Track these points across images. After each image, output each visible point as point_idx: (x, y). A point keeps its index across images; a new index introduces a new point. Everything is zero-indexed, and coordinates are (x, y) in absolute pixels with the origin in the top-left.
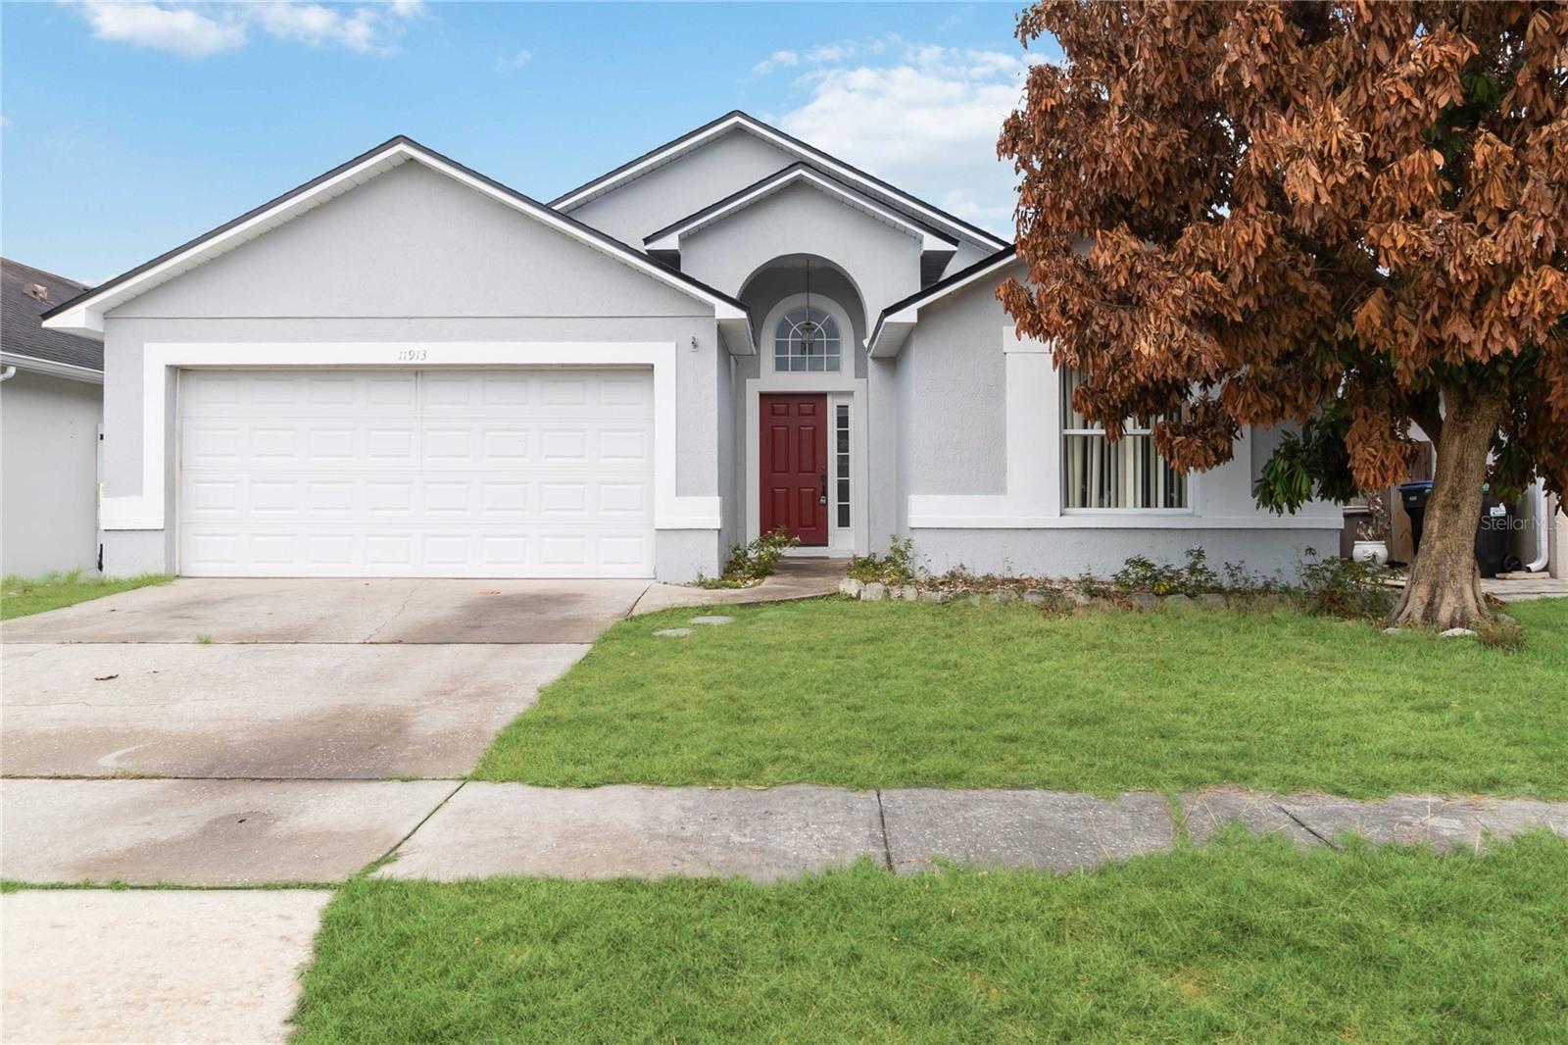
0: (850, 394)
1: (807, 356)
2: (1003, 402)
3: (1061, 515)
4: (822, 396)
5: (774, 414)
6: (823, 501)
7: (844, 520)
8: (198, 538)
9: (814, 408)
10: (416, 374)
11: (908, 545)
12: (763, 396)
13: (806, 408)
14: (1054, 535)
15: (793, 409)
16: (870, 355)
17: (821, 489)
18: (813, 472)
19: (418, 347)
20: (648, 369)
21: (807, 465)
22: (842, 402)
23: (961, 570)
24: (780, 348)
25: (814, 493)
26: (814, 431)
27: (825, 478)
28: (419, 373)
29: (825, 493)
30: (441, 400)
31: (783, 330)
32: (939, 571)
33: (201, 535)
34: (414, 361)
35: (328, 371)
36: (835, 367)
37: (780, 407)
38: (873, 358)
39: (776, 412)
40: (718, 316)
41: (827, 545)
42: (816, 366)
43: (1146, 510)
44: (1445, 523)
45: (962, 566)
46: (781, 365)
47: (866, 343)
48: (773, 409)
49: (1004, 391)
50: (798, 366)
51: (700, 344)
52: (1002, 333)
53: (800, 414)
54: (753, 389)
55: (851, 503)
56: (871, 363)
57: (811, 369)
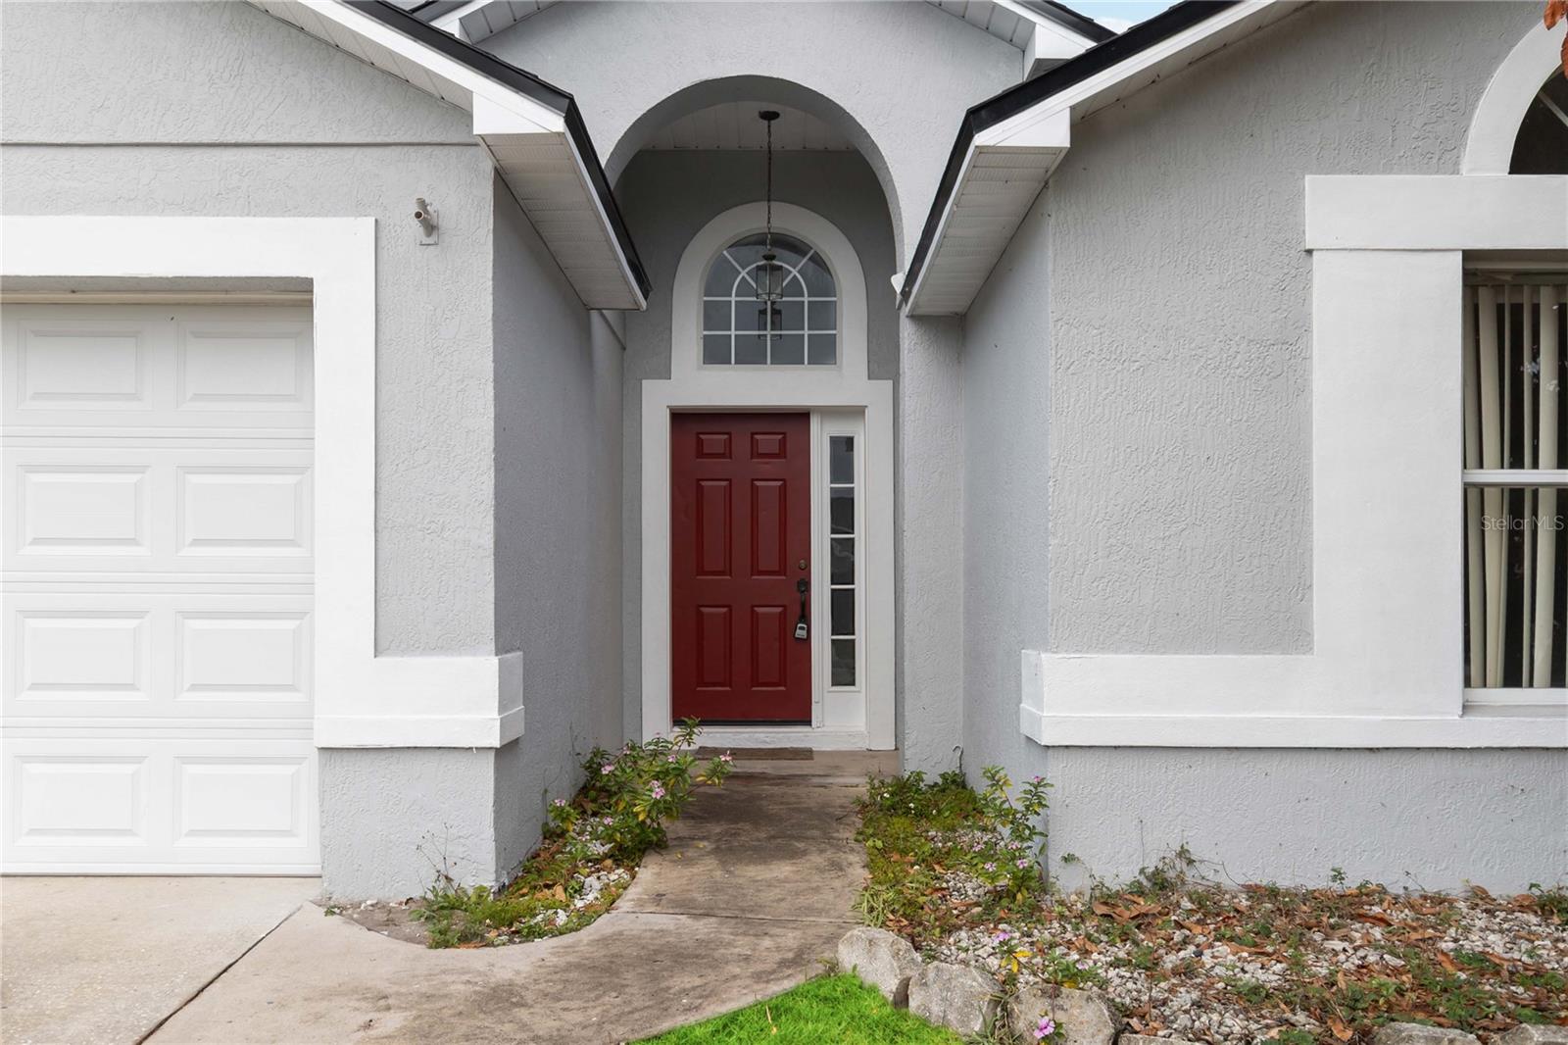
0: (857, 412)
1: (769, 333)
2: (1302, 389)
3: (1466, 708)
4: (800, 417)
5: (700, 453)
6: (800, 633)
7: (844, 671)
9: (783, 443)
11: (1036, 798)
12: (682, 420)
13: (768, 442)
14: (1444, 766)
15: (741, 446)
16: (906, 310)
17: (797, 609)
18: (782, 571)
20: (297, 296)
21: (769, 559)
22: (842, 429)
23: (1180, 864)
24: (713, 316)
25: (783, 616)
26: (783, 490)
27: (805, 585)
29: (805, 616)
31: (717, 280)
32: (1120, 871)
36: (824, 352)
37: (715, 441)
38: (912, 317)
39: (706, 450)
40: (483, 125)
41: (809, 723)
42: (787, 354)
45: (1183, 853)
46: (715, 353)
47: (898, 281)
48: (700, 443)
49: (1308, 358)
50: (751, 354)
51: (444, 224)
52: (1301, 194)
53: (755, 454)
54: (657, 403)
55: (860, 637)
56: (908, 332)
57: (776, 361)
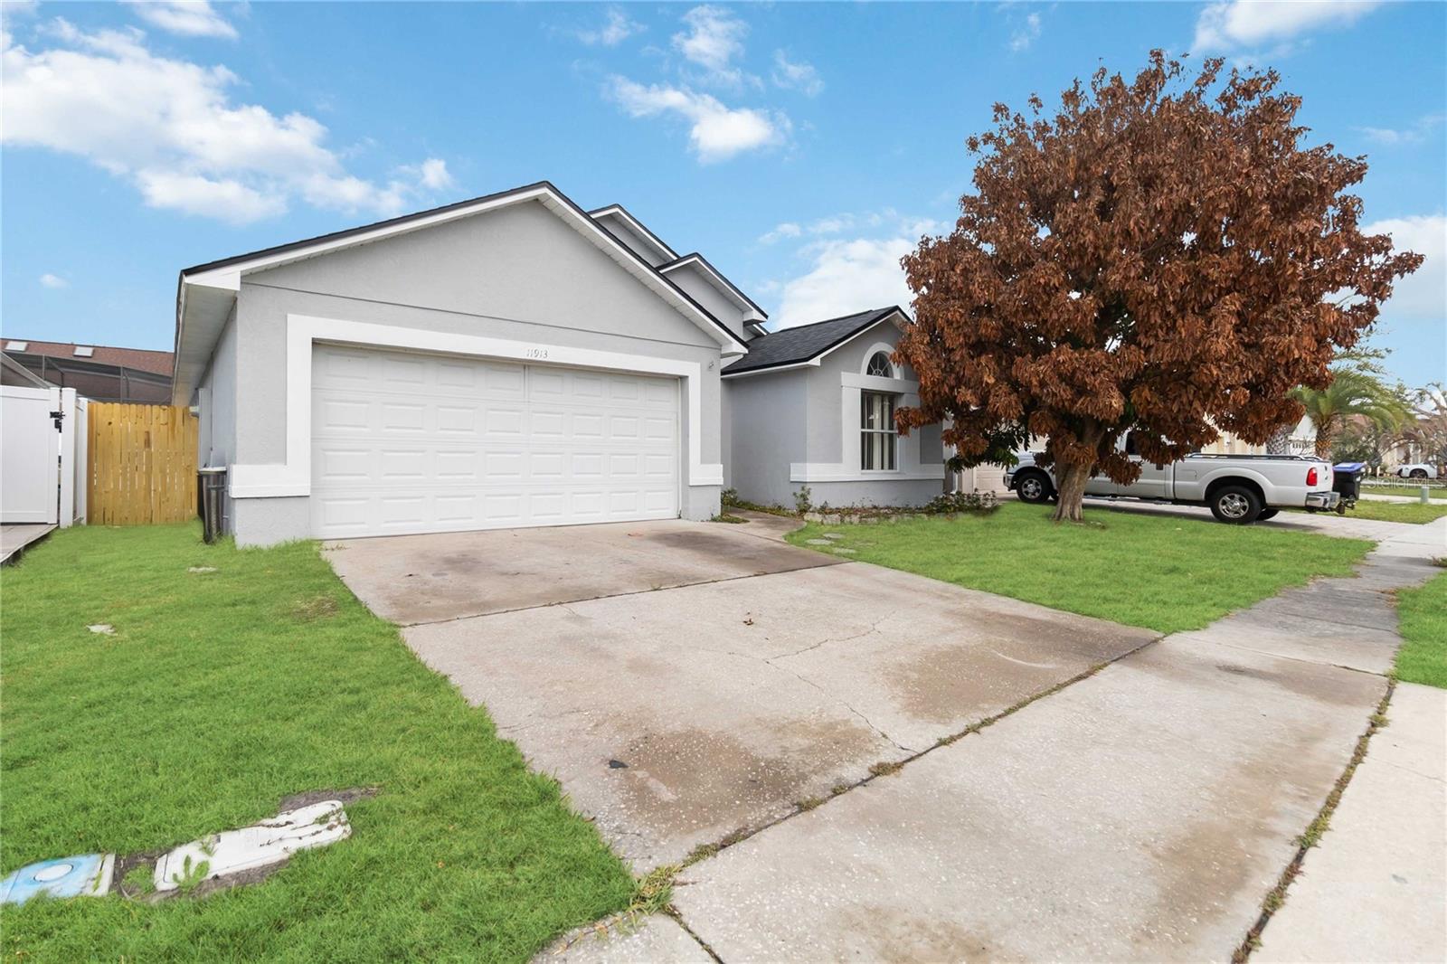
3: (861, 474)
8: (328, 503)
10: (525, 368)
19: (542, 348)
20: (681, 380)
28: (527, 366)
30: (544, 391)
33: (330, 500)
34: (538, 358)
35: (454, 358)
43: (891, 471)
44: (1080, 478)
49: (841, 407)
